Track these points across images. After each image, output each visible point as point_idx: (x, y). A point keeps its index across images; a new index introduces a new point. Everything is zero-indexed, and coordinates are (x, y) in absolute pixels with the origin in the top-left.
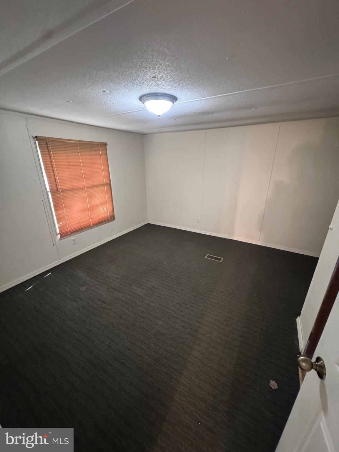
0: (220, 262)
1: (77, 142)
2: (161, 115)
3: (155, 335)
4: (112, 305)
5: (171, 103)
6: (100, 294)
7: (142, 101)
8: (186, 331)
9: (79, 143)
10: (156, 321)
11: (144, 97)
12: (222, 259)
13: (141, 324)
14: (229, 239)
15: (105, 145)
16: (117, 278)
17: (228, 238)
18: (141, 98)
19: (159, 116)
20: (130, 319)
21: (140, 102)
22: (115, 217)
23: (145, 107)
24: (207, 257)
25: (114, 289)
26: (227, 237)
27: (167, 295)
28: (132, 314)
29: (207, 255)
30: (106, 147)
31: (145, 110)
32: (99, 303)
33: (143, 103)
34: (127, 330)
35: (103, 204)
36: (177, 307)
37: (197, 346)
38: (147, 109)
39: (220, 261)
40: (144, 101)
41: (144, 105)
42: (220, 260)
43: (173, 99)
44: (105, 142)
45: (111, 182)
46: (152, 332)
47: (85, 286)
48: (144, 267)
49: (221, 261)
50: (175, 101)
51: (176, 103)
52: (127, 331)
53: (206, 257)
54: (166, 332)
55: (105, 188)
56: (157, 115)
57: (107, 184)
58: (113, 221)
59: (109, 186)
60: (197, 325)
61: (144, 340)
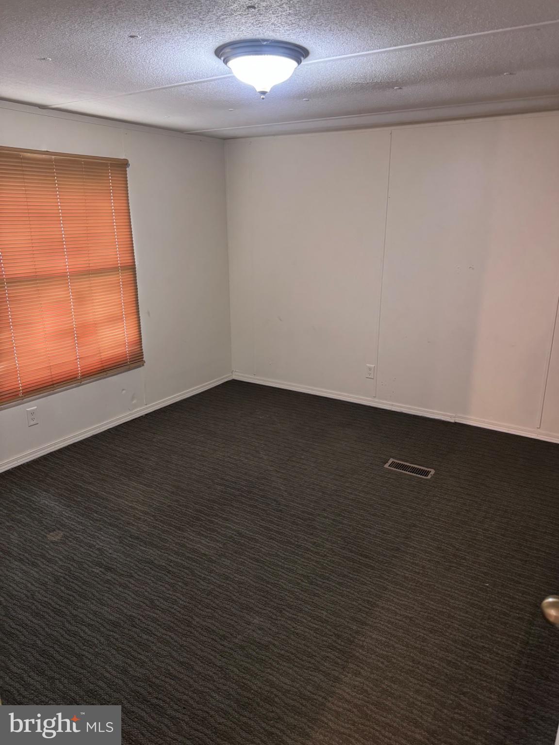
0: (426, 479)
1: (53, 157)
2: (268, 90)
3: (242, 648)
4: (131, 576)
5: (293, 64)
6: (99, 549)
7: (222, 58)
8: (323, 641)
9: (56, 160)
10: (247, 616)
11: (227, 50)
12: (433, 472)
13: (205, 621)
14: (455, 423)
15: (122, 165)
16: (146, 513)
17: (452, 421)
18: (220, 52)
19: (264, 93)
20: (179, 609)
21: (219, 60)
22: (146, 358)
23: (231, 72)
24: (389, 466)
25: (137, 538)
26: (451, 417)
27: (277, 556)
28: (183, 598)
29: (390, 462)
30: (126, 171)
31: (229, 77)
32: (97, 570)
33: (226, 62)
34: (170, 634)
35: (114, 320)
36: (303, 583)
37: (350, 675)
38: (234, 76)
39: (426, 477)
40: (227, 57)
41: (229, 67)
42: (426, 473)
43: (298, 53)
44: (122, 157)
45: (136, 263)
46: (236, 641)
47: (59, 529)
48: (219, 488)
49: (429, 477)
50: (302, 58)
51: (304, 62)
52: (170, 636)
53: (386, 466)
54: (269, 642)
55: (121, 277)
56: (259, 89)
57: (124, 268)
58: (139, 366)
59: (129, 273)
60: (354, 628)
61: (212, 657)
